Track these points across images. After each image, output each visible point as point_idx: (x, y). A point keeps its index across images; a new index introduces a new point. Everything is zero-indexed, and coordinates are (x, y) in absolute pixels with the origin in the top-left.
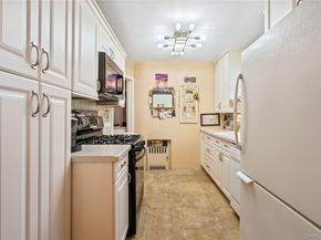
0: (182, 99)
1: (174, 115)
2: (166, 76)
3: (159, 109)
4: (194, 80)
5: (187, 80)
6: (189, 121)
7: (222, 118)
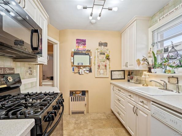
0: (97, 59)
1: (90, 71)
2: (84, 41)
3: (79, 67)
4: (105, 45)
5: (100, 44)
6: (102, 76)
7: (127, 74)
